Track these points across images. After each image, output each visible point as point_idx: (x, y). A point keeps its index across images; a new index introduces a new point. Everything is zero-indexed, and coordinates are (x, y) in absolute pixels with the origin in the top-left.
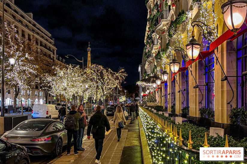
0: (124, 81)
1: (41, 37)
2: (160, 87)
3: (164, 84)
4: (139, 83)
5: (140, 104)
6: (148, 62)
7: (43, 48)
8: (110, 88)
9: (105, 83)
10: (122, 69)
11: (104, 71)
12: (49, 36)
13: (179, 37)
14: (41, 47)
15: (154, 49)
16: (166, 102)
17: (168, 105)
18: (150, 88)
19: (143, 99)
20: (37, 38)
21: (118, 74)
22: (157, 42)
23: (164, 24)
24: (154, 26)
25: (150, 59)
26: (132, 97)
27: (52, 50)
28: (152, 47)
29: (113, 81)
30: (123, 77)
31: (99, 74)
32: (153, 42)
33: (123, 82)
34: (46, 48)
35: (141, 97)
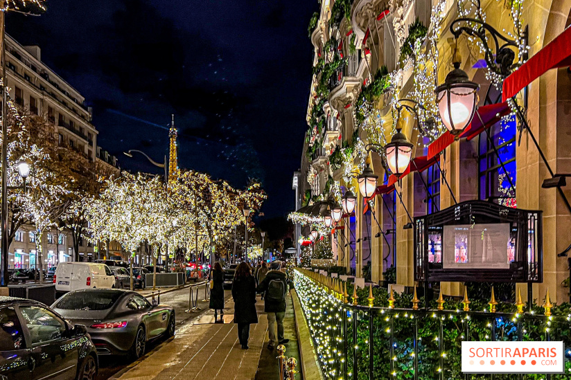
0: (258, 211)
1: (60, 105)
2: (340, 225)
3: (349, 218)
4: (294, 216)
5: (296, 263)
6: (314, 167)
7: (66, 131)
8: (227, 228)
9: (214, 216)
10: (255, 182)
11: (213, 188)
12: (79, 100)
13: (377, 121)
14: (62, 128)
15: (327, 139)
16: (353, 258)
17: (357, 266)
18: (319, 226)
19: (302, 253)
20: (52, 105)
21: (244, 195)
22: (335, 125)
23: (350, 87)
24: (328, 89)
25: (320, 160)
26: (277, 247)
27: (86, 134)
28: (324, 135)
29: (233, 211)
30: (257, 201)
31: (201, 194)
32: (325, 124)
33: (256, 213)
34: (72, 129)
35: (299, 247)
